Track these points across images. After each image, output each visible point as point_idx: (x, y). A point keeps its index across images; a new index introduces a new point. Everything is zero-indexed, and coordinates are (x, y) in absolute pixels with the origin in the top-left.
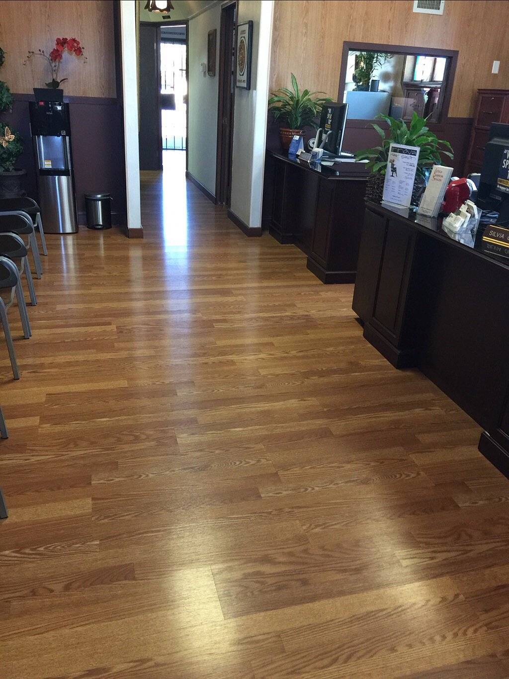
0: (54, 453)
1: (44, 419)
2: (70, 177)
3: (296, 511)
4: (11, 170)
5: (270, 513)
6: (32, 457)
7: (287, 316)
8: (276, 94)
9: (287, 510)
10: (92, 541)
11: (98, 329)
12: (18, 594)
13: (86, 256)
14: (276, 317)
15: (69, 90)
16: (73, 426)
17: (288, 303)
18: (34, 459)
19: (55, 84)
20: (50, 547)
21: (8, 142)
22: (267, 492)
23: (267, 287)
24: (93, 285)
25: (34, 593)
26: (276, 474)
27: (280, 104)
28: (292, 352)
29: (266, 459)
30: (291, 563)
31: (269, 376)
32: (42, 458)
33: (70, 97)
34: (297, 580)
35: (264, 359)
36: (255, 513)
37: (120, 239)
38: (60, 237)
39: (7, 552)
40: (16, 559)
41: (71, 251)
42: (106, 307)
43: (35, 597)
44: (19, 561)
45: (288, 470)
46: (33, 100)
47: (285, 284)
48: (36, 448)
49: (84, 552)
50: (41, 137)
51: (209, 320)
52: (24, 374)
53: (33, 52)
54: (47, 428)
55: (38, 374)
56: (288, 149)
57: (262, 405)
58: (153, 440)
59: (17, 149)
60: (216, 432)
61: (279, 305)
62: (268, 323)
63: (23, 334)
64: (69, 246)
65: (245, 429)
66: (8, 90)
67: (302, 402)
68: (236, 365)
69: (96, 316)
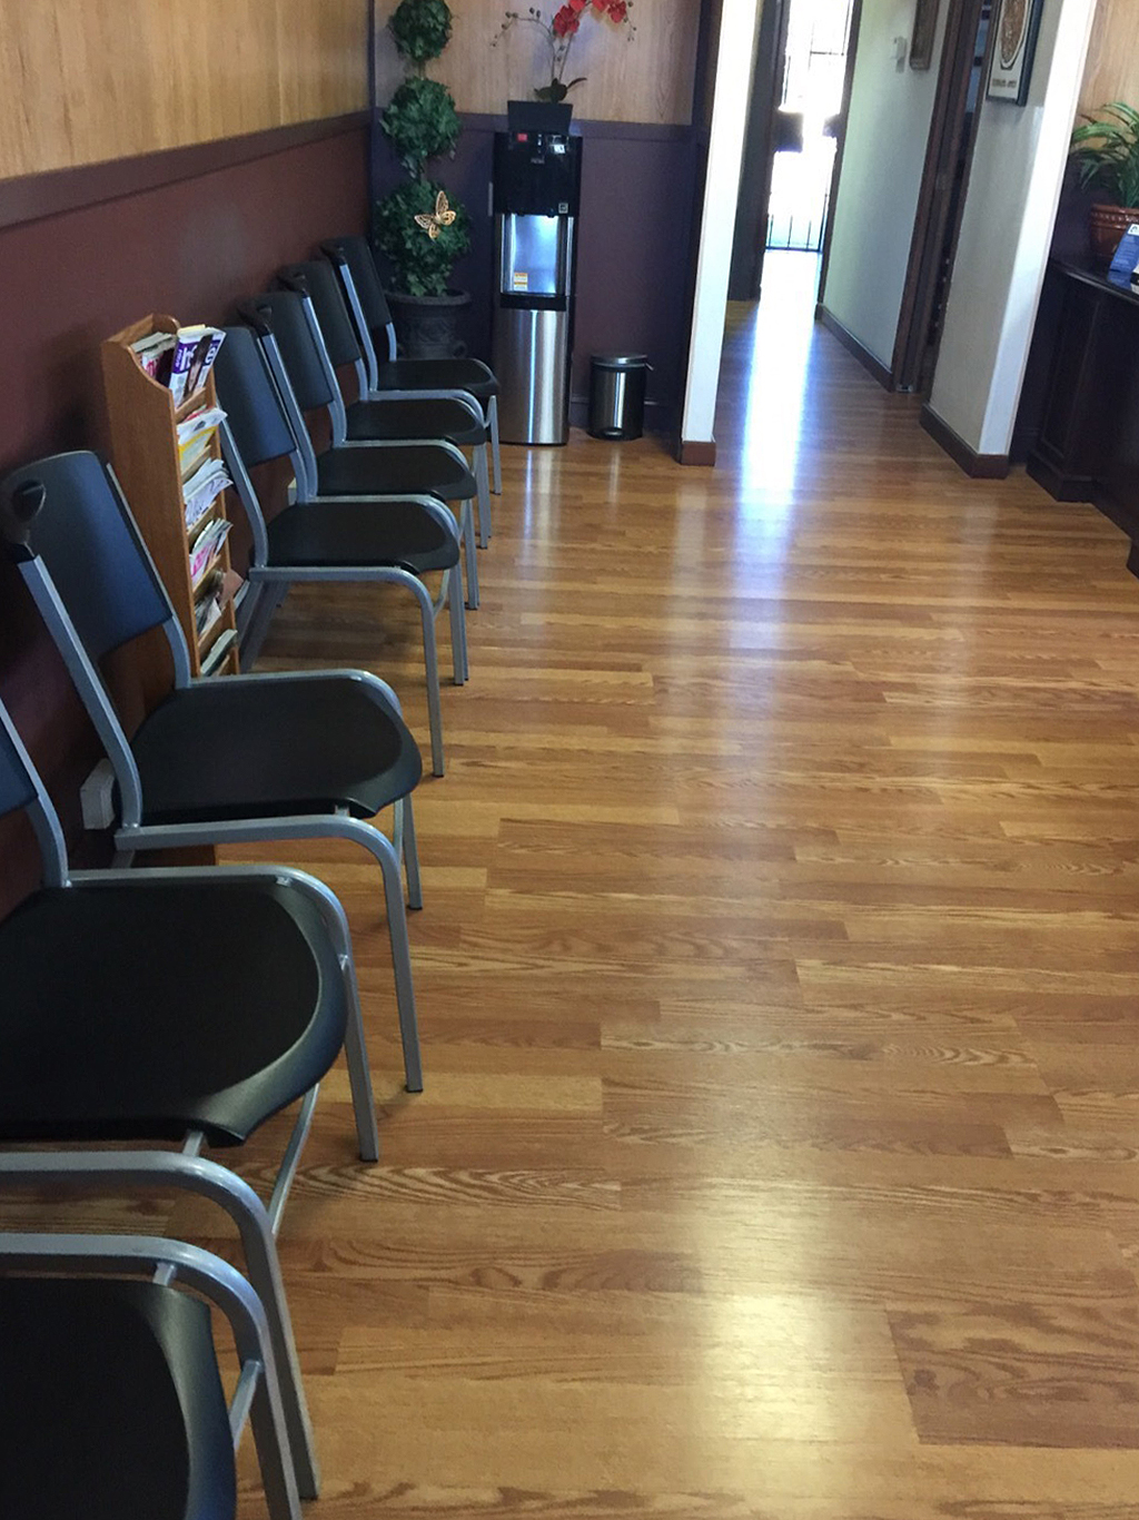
0: (519, 959)
1: (499, 877)
2: (565, 315)
3: (1104, 1204)
4: (439, 292)
5: (1034, 1198)
6: (472, 961)
7: (1074, 691)
8: (1093, 115)
9: (1079, 1197)
10: (605, 1181)
11: (613, 678)
12: (443, 1274)
13: (584, 501)
14: (1045, 690)
15: (584, 105)
16: (562, 901)
17: (1074, 656)
18: (476, 966)
19: (558, 90)
20: (513, 1177)
21: (441, 226)
22: (1026, 1141)
23: (1022, 612)
24: (602, 571)
25: (478, 1279)
26: (1048, 1100)
27: (1099, 144)
28: (1088, 787)
29: (1021, 1055)
30: (1090, 1337)
31: (1027, 843)
32: (496, 965)
33: (583, 124)
34: (1109, 1384)
35: (1012, 796)
36: (997, 1191)
37: (662, 467)
38: (526, 453)
39: (420, 1172)
40: (440, 1191)
41: (545, 487)
42: (631, 627)
43: (481, 1289)
44: (445, 1196)
45: (1083, 1094)
46: (503, 128)
47: (1066, 606)
48: (480, 941)
49: (587, 1205)
50: (513, 216)
51: (872, 683)
52: (453, 765)
53: (515, 16)
54: (502, 898)
55: (482, 770)
56: (1111, 259)
57: (1010, 915)
58: (742, 962)
59: (458, 242)
60: (893, 967)
61: (1053, 661)
62: (1021, 704)
63: (452, 675)
64: (542, 474)
65: (965, 970)
66: (452, 104)
67: (1116, 921)
68: (941, 803)
69: (608, 647)
